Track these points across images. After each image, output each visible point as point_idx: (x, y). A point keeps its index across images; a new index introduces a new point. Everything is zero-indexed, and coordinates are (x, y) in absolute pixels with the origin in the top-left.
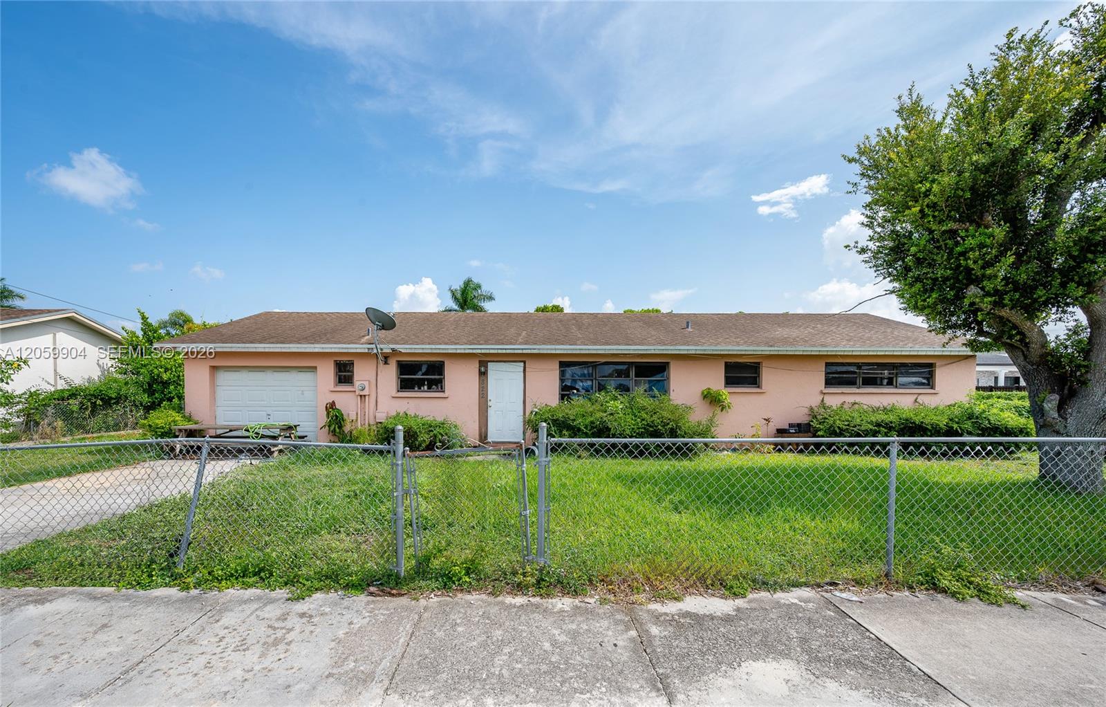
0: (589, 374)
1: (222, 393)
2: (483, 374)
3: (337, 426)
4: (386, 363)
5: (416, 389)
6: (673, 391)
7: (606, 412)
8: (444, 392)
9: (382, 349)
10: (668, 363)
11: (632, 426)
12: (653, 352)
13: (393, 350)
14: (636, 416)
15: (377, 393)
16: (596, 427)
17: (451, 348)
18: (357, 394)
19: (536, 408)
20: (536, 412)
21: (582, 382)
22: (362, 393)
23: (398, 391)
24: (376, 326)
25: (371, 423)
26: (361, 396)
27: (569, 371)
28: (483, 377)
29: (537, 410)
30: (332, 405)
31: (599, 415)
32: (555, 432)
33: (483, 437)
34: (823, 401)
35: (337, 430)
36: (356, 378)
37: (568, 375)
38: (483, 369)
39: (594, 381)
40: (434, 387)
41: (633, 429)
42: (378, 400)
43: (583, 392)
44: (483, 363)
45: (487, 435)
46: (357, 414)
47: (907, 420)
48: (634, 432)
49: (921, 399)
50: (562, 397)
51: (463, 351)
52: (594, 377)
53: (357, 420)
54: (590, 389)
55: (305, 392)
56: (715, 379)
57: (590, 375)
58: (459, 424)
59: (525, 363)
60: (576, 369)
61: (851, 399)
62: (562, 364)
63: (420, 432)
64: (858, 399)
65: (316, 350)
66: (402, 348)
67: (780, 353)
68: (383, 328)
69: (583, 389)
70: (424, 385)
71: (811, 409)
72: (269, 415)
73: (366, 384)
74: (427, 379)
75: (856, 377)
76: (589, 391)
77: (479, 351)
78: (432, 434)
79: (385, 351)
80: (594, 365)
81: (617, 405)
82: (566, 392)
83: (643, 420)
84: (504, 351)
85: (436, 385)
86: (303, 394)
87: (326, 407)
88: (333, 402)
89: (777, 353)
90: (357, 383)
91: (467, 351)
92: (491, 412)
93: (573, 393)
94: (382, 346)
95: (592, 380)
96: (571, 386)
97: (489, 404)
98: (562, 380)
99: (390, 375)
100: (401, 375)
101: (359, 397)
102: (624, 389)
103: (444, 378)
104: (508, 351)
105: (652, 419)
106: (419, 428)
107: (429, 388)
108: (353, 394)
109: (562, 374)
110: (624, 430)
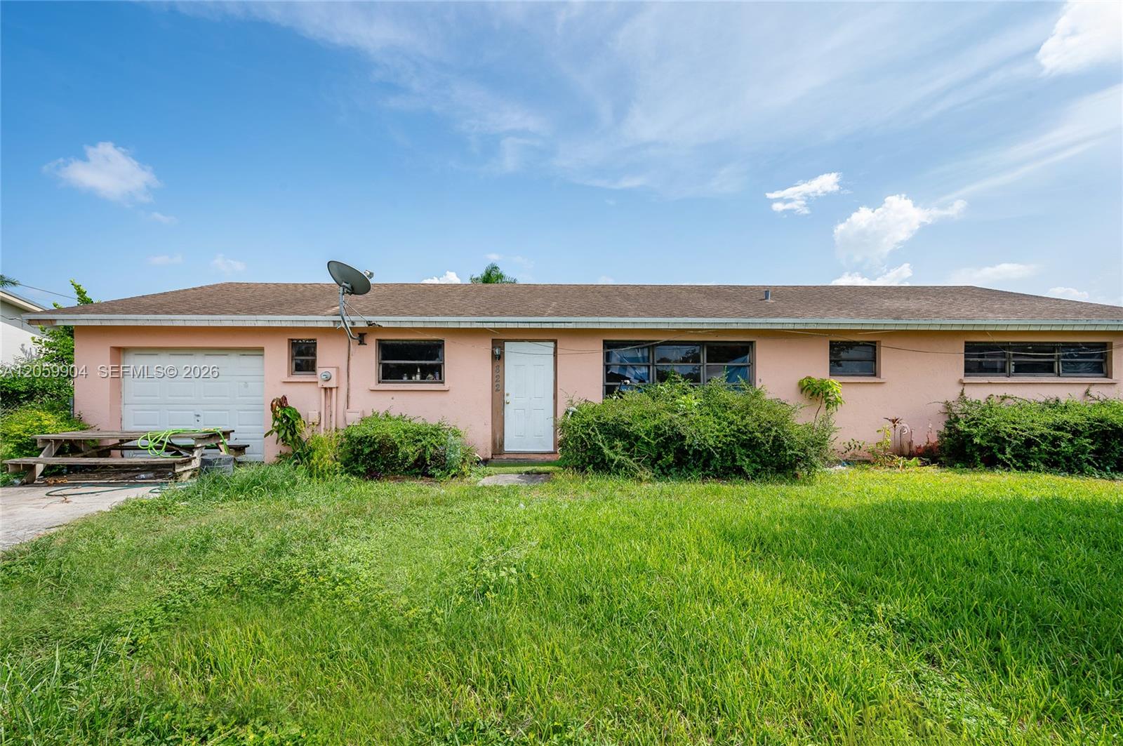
0: (643, 358)
1: (132, 386)
2: (498, 358)
3: (288, 432)
4: (362, 342)
5: (405, 379)
6: (760, 380)
7: (676, 412)
8: (443, 383)
9: (353, 323)
10: (751, 343)
11: (716, 433)
12: (734, 326)
13: (370, 324)
14: (719, 418)
15: (348, 384)
16: (662, 435)
17: (452, 321)
18: (320, 385)
19: (573, 405)
20: (574, 412)
21: (634, 369)
22: (327, 385)
23: (379, 382)
24: (341, 288)
25: (340, 427)
26: (326, 389)
27: (617, 354)
28: (497, 363)
29: (575, 409)
30: (282, 403)
31: (666, 416)
32: (603, 442)
33: (498, 446)
34: (962, 394)
35: (289, 437)
36: (319, 364)
37: (615, 360)
38: (497, 351)
39: (651, 367)
40: (430, 376)
41: (718, 437)
42: (351, 395)
43: (636, 383)
44: (498, 342)
45: (503, 442)
46: (320, 413)
47: (1101, 421)
48: (720, 442)
49: (1094, 391)
50: (609, 391)
51: (468, 326)
52: (651, 361)
53: (320, 423)
54: (645, 378)
55: (249, 384)
56: (816, 365)
57: (646, 359)
58: (461, 428)
59: (555, 342)
60: (628, 352)
61: (999, 391)
62: (608, 345)
63: (401, 442)
64: (1009, 391)
65: (260, 324)
66: (383, 321)
67: (909, 328)
68: (353, 291)
69: (635, 378)
70: (416, 373)
71: (948, 405)
72: (198, 416)
73: (333, 372)
74: (421, 366)
75: (1005, 362)
76: (644, 381)
77: (492, 326)
78: (419, 444)
79: (358, 325)
80: (651, 346)
81: (691, 400)
82: (613, 383)
83: (731, 423)
84: (527, 326)
85: (433, 374)
86: (246, 386)
87: (272, 405)
88: (284, 398)
89: (904, 328)
90: (320, 371)
91: (475, 326)
92: (509, 411)
93: (626, 383)
94: (353, 318)
95: (649, 367)
96: (619, 375)
97: (507, 399)
98: (607, 368)
99: (367, 360)
100: (383, 359)
101: (323, 391)
102: (695, 378)
103: (444, 363)
104: (532, 326)
105: (744, 422)
106: (400, 436)
107: (423, 377)
108: (312, 387)
109: (607, 357)
110: (705, 439)
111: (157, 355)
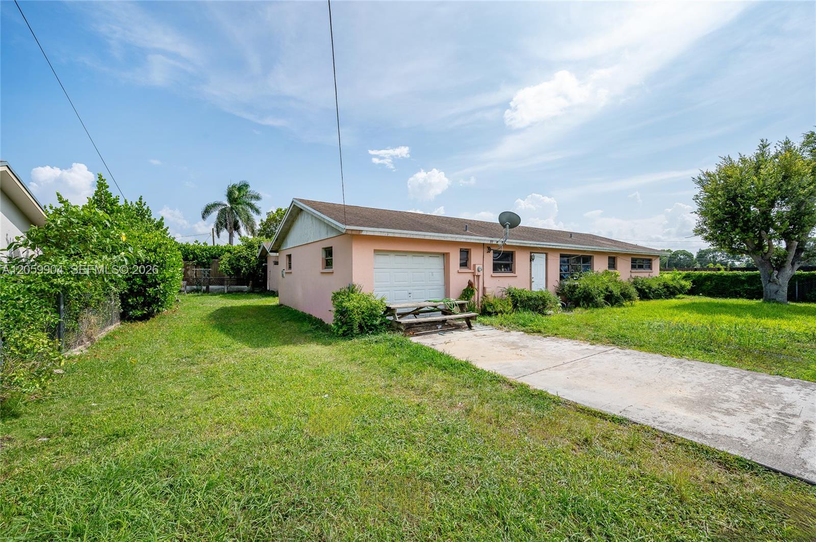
4: (488, 251)
5: (499, 271)
8: (514, 272)
10: (592, 256)
15: (483, 274)
22: (479, 274)
23: (493, 272)
25: (482, 296)
26: (477, 276)
28: (530, 263)
30: (471, 283)
34: (631, 275)
36: (473, 262)
38: (531, 258)
42: (484, 279)
44: (531, 254)
49: (650, 274)
55: (434, 274)
57: (567, 262)
59: (546, 254)
64: (637, 275)
72: (410, 294)
73: (481, 267)
74: (504, 264)
88: (471, 280)
90: (477, 266)
92: (533, 285)
95: (569, 265)
97: (533, 280)
103: (513, 263)
107: (504, 270)
111: (388, 255)
